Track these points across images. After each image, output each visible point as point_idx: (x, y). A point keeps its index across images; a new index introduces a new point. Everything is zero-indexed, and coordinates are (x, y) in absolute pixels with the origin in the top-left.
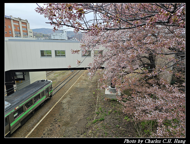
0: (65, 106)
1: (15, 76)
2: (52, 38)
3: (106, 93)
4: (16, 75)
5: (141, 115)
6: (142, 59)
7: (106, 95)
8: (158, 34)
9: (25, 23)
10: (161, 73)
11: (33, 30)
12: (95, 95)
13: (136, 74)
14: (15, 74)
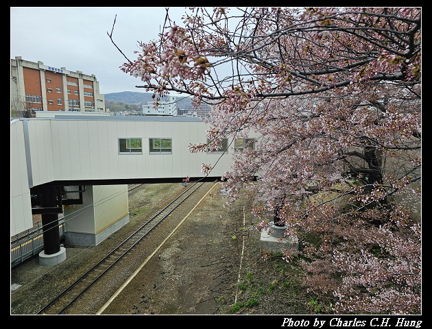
0: (167, 266)
1: (63, 194)
2: (145, 111)
3: (262, 239)
4: (65, 193)
5: (351, 298)
6: (348, 159)
7: (263, 243)
8: (386, 100)
9: (91, 82)
10: (397, 193)
11: (106, 96)
12: (237, 242)
13: (335, 194)
14: (63, 189)
